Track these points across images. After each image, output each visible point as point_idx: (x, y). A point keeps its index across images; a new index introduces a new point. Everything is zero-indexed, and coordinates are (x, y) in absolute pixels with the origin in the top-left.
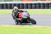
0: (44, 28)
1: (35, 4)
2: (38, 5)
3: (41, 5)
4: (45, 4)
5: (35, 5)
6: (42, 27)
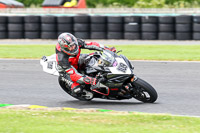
0: (57, 114)
1: (22, 20)
2: (30, 25)
3: (43, 25)
4: (59, 21)
5: (20, 25)
6: (50, 109)
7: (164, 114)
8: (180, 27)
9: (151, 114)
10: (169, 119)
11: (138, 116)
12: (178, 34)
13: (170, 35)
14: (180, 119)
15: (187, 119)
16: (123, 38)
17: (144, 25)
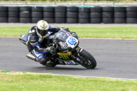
7: (47, 74)
8: (57, 14)
9: (38, 74)
10: (51, 77)
11: (30, 75)
12: (56, 19)
13: (52, 20)
14: (59, 77)
15: (63, 77)
16: (19, 22)
17: (33, 13)
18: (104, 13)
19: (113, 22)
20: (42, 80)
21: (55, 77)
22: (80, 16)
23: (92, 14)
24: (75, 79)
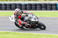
8: (13, 7)
10: (10, 33)
12: (12, 9)
13: (10, 9)
14: (13, 33)
18: (32, 6)
19: (36, 10)
20: (6, 34)
21: (12, 33)
22: (22, 7)
23: (27, 6)
24: (20, 34)
